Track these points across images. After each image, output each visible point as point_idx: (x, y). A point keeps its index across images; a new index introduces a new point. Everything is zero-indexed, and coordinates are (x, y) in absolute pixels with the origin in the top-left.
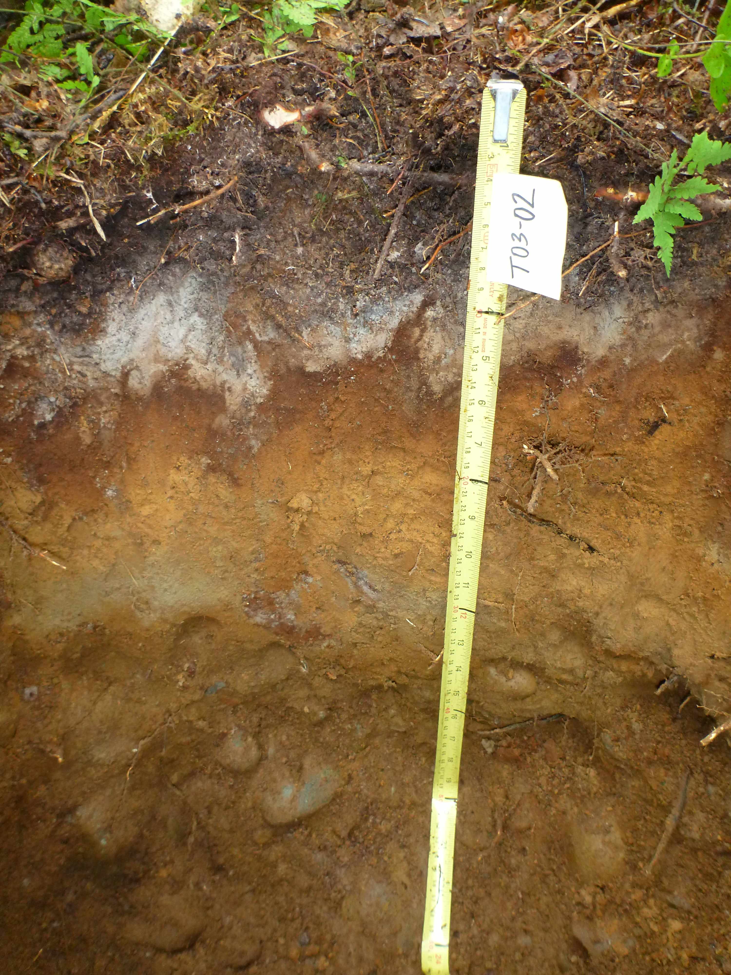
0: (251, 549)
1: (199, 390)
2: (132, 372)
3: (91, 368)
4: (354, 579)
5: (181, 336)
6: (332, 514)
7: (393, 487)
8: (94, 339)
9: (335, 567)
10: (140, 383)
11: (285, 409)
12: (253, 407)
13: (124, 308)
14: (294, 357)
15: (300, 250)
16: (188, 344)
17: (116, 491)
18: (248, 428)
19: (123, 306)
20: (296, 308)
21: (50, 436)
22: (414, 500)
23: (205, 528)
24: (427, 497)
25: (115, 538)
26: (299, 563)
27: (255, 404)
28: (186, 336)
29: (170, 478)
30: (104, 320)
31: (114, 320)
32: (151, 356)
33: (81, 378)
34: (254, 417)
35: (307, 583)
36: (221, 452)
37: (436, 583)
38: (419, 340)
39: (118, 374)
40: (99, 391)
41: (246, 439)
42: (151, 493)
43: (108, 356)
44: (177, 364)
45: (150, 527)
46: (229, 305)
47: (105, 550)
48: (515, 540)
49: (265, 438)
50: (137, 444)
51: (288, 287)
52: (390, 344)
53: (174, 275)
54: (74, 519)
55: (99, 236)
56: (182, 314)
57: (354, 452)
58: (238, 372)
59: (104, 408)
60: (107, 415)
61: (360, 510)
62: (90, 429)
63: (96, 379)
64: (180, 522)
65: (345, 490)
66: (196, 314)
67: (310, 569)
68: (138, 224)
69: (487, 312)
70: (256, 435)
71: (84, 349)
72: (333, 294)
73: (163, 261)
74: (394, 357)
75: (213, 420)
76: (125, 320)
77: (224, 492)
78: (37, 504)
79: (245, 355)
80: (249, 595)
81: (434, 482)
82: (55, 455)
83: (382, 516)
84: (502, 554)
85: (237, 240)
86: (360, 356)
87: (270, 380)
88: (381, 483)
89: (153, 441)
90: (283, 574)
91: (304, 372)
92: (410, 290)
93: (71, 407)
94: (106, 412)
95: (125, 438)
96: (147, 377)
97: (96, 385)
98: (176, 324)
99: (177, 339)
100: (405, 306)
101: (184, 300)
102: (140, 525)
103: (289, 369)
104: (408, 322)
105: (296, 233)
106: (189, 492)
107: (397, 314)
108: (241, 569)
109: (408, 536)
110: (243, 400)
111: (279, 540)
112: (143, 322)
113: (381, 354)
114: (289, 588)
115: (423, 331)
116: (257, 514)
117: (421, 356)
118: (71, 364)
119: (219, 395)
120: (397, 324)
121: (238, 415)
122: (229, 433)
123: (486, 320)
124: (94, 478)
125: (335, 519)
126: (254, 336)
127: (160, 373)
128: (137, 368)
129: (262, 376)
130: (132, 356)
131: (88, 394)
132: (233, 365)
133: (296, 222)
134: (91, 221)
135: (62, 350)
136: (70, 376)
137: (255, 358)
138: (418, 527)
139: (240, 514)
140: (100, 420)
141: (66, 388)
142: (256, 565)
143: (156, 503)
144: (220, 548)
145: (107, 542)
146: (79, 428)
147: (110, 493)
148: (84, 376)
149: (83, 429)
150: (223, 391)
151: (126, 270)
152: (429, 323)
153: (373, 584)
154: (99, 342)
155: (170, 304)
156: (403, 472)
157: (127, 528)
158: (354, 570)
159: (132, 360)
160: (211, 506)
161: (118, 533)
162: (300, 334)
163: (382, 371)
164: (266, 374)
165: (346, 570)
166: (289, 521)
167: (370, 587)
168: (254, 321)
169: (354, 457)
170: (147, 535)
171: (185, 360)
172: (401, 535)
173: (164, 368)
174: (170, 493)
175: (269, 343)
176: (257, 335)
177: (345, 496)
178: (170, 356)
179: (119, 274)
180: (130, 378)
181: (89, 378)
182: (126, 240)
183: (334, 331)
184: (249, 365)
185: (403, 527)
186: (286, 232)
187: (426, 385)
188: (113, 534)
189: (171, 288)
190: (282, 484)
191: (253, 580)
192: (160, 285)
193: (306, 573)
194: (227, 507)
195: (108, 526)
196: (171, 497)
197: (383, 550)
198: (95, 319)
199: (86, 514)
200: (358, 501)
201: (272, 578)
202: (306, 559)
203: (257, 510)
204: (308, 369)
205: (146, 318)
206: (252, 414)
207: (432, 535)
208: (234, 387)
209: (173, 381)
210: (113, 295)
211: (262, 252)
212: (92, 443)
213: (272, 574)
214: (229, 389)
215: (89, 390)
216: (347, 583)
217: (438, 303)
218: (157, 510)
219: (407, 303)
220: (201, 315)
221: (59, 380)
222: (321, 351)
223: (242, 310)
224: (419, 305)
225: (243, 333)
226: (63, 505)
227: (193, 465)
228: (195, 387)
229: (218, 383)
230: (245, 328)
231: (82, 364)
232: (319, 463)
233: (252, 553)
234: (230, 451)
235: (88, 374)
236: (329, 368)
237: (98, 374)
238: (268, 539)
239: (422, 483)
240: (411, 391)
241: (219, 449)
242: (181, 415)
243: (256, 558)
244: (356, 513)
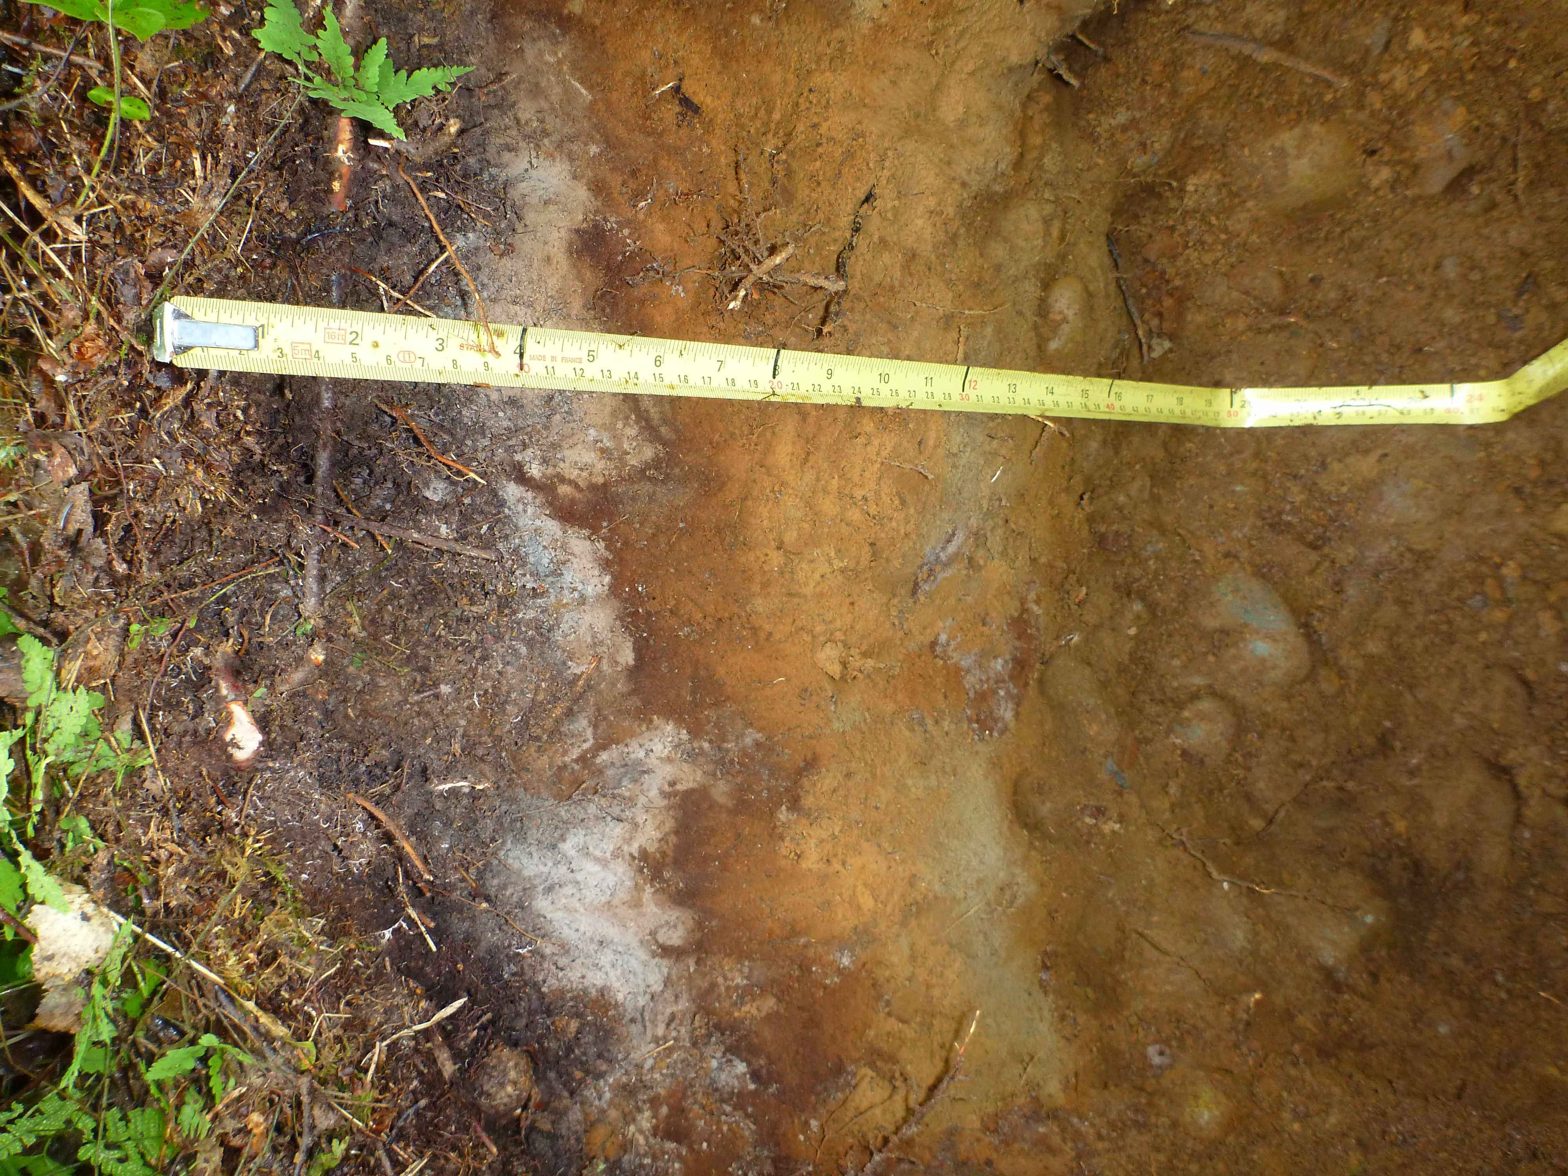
0: (907, 733)
1: (677, 833)
2: (661, 941)
3: (660, 1007)
4: (938, 568)
5: (597, 868)
6: (844, 609)
7: (799, 514)
8: (616, 1006)
9: (922, 599)
10: (675, 926)
11: (693, 693)
12: (696, 745)
13: (563, 961)
14: (614, 685)
15: (445, 689)
16: (608, 855)
17: (841, 950)
18: (728, 751)
19: (560, 964)
20: (539, 686)
21: (770, 1062)
22: (818, 480)
23: (883, 806)
24: (812, 459)
25: (912, 946)
26: (919, 656)
27: (690, 741)
28: (597, 860)
29: (814, 867)
30: (585, 991)
31: (583, 977)
32: (632, 913)
33: (677, 1021)
34: (710, 742)
35: (948, 644)
36: (769, 789)
37: (938, 438)
38: (577, 486)
39: (665, 962)
40: (694, 992)
41: (744, 752)
42: (841, 895)
43: (640, 982)
44: (641, 870)
45: (891, 893)
46: (545, 795)
47: (930, 963)
48: (868, 316)
49: (740, 723)
50: (769, 923)
51: (506, 702)
52: (586, 532)
53: (504, 887)
54: (889, 1014)
55: (460, 1011)
56: (563, 869)
57: (750, 579)
58: (645, 772)
59: (720, 980)
60: (729, 975)
61: (837, 564)
62: (754, 1000)
63: (677, 997)
64: (879, 846)
65: (808, 591)
66: (561, 846)
67: (928, 639)
68: (434, 949)
69: (522, 355)
70: (737, 738)
71: (633, 1020)
72: (513, 628)
73: (485, 905)
74: (605, 524)
75: (721, 806)
76: (582, 960)
77: (827, 781)
78: (874, 1074)
79: (618, 764)
80: (974, 730)
81: (789, 448)
82: (797, 1052)
83: (845, 530)
84: (889, 335)
85: (447, 786)
86: (607, 579)
87: (651, 721)
88: (795, 534)
89: (761, 899)
90: (939, 680)
91: (636, 666)
92: (502, 504)
93: (723, 1034)
94: (725, 978)
95: (761, 943)
96: (666, 917)
97: (685, 996)
98: (579, 877)
99: (602, 875)
100: (525, 511)
101: (542, 868)
102: (889, 909)
103: (633, 692)
104: (551, 504)
105: (417, 698)
106: (834, 836)
107: (538, 523)
108: (938, 747)
109: (872, 485)
110: (686, 761)
111: (890, 690)
112: (582, 929)
113: (601, 545)
114: (958, 669)
115: (563, 480)
116: (855, 727)
117: (601, 480)
118: (656, 1040)
119: (682, 799)
120: (554, 523)
121: (710, 768)
122: (739, 780)
124: (825, 987)
125: (852, 604)
126: (587, 751)
127: (657, 896)
128: (653, 933)
129: (647, 735)
130: (635, 944)
131: (700, 1008)
132: (636, 781)
133: (400, 698)
134: (438, 1024)
135: (635, 1056)
136: (675, 1039)
137: (621, 747)
138: (858, 470)
139: (858, 754)
140: (737, 987)
141: (695, 1044)
142: (930, 722)
143: (855, 886)
144: (909, 782)
145: (919, 960)
146: (753, 1018)
147: (846, 961)
148: (672, 1018)
149: (754, 1012)
150: (675, 794)
151: (505, 965)
152: (550, 471)
153: (944, 537)
154: (620, 997)
155: (549, 889)
156: (777, 501)
157: (895, 929)
158: (925, 568)
159: (641, 942)
160: (850, 800)
161: (904, 943)
162: (577, 677)
163: (626, 543)
164: (644, 728)
165: (925, 581)
166: (860, 675)
167: (949, 541)
168: (565, 753)
169: (758, 579)
170: (903, 896)
171: (633, 858)
172: (870, 496)
173: (649, 890)
174: (837, 866)
175: (596, 727)
176: (586, 746)
177: (818, 590)
178: (629, 883)
179: (514, 974)
180: (669, 943)
181: (675, 1009)
182: (460, 966)
183: (571, 623)
184: (632, 756)
185: (859, 493)
186: (419, 714)
187: (643, 471)
188: (906, 951)
189: (524, 889)
190: (806, 690)
191: (953, 727)
192: (522, 908)
193: (934, 644)
194: (848, 775)
195: (895, 959)
196: (844, 863)
197: (894, 524)
198: (585, 1007)
199: (879, 997)
200: (824, 568)
201: (946, 697)
202: (912, 646)
203: (848, 728)
204: (631, 662)
205: (574, 926)
206: (706, 745)
207: (869, 448)
208: (669, 778)
209: (666, 875)
210: (544, 981)
211: (457, 748)
212: (775, 996)
213: (940, 697)
214: (672, 784)
215: (694, 1009)
216: (946, 579)
217: (518, 457)
218: (865, 885)
219: (520, 507)
220: (563, 838)
221: (683, 1056)
222: (602, 643)
223: (549, 773)
224: (522, 488)
225: (584, 768)
226: (871, 1033)
227: (792, 833)
228: (673, 839)
229: (665, 802)
230: (576, 767)
231: (654, 1023)
232: (770, 634)
233: (912, 730)
234: (765, 777)
235: (669, 1011)
236: (627, 628)
237: (669, 995)
238: (890, 707)
239: (792, 467)
240: (654, 493)
241: (765, 794)
242: (718, 858)
243: (920, 724)
244: (843, 571)
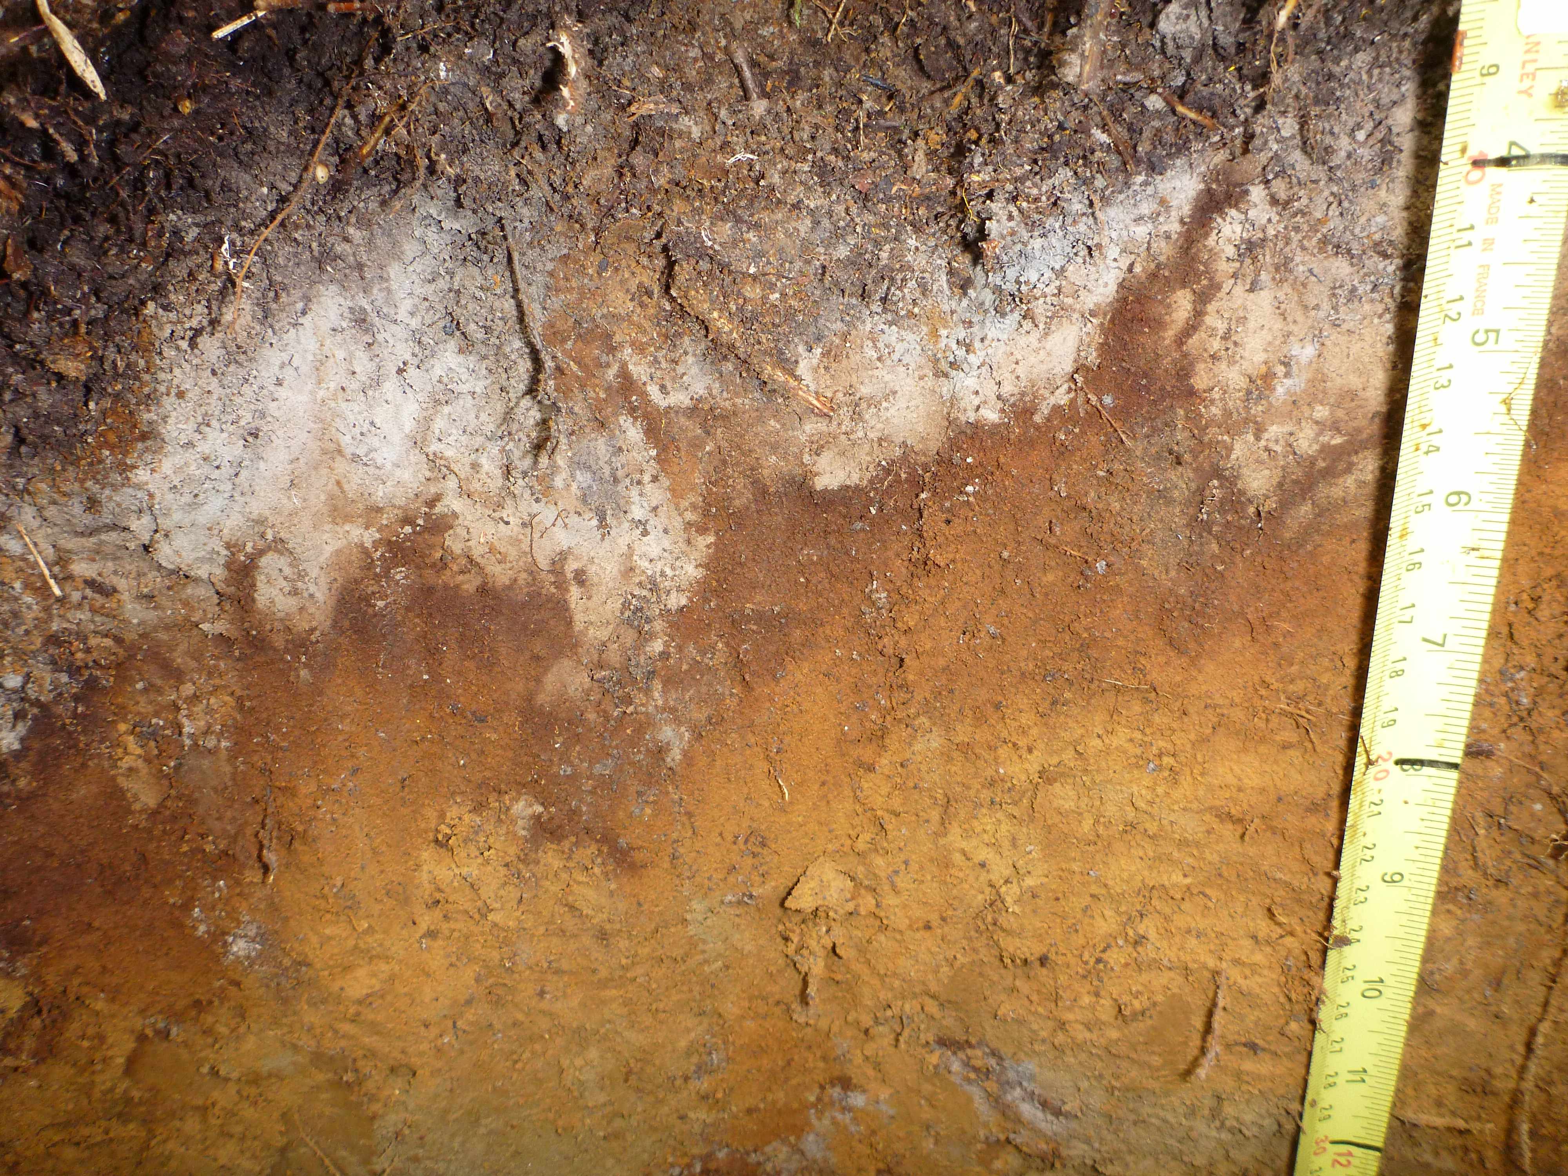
0: (683, 1044)
1: (483, 590)
2: (263, 561)
3: (130, 566)
4: (992, 1086)
5: (409, 426)
6: (918, 913)
7: (1111, 810)
8: (124, 468)
9: (934, 1059)
10: (295, 592)
11: (760, 617)
12: (659, 625)
13: (210, 346)
14: (774, 448)
15: (759, 107)
16: (434, 447)
17: (262, 937)
18: (647, 691)
19: (204, 341)
20: (772, 287)
21: (25, 800)
22: (1183, 843)
23: (544, 1005)
24: (1228, 831)
25: (277, 1075)
26: (824, 1058)
27: (665, 613)
28: (425, 423)
29: (424, 876)
30: (150, 399)
31: (181, 395)
32: (318, 499)
33: (99, 600)
34: (665, 655)
35: (845, 1109)
36: (573, 778)
37: (1259, 1078)
38: (1190, 329)
39: (219, 573)
40: (163, 636)
41: (644, 725)
42: (370, 930)
43: (177, 516)
44: (408, 520)
45: (375, 1028)
46: (556, 302)
47: (248, 1113)
48: (1521, 927)
49: (700, 715)
50: (307, 788)
51: (738, 220)
52: (1093, 358)
53: (365, 223)
54: (142, 1038)
56: (404, 351)
57: (980, 719)
58: (602, 519)
59: (188, 689)
60: (198, 709)
61: (1011, 893)
62: (148, 760)
63: (150, 597)
64: (469, 1002)
65: (955, 838)
66: (452, 345)
67: (858, 1068)
68: (219, 34)
69: (1503, 162)
70: (673, 710)
71: (92, 504)
72: (886, 226)
73: (321, 174)
74: (1108, 400)
75: (538, 680)
76: (217, 391)
77: (590, 893)
78: (12, 1013)
79: (618, 462)
80: (689, 1166)
81: (1253, 780)
82: (49, 855)
83: (1077, 903)
84: (1477, 973)
85: (566, 49)
86: (991, 415)
87: (703, 530)
88: (1069, 805)
89: (355, 771)
90: (780, 1096)
91: (811, 493)
92: (1154, 168)
93: (76, 698)
94: (195, 698)
95: (267, 771)
96: (314, 573)
97: (151, 616)
98: (391, 386)
99: (396, 438)
100: (1139, 219)
101: (406, 306)
102: (347, 1028)
103: (761, 492)
104: (1153, 276)
105: (740, 58)
106: (485, 911)
107: (1113, 252)
108: (661, 1102)
109: (1170, 954)
110: (626, 605)
111: (762, 1008)
112: (282, 393)
113: (1062, 397)
114: (800, 1130)
115: (1203, 299)
116: (693, 943)
117: (1200, 381)
118: (62, 559)
119: (550, 598)
120: (1112, 288)
121: (614, 656)
122: (591, 716)
123: (1496, 189)
124: (187, 907)
125: (928, 927)
126: (644, 395)
127: (356, 555)
128: (279, 545)
129: (677, 523)
130: (257, 508)
131: (132, 650)
132: (584, 499)
133: (738, 25)
135: (27, 516)
136: (61, 600)
137: (652, 468)
138: (1202, 923)
139: (644, 951)
140: (179, 728)
141: (53, 640)
142: (704, 1084)
143: (387, 959)
144: (593, 1053)
145: (253, 1091)
146: (114, 762)
147: (239, 947)
148: (108, 592)
149: (126, 762)
150: (561, 585)
151: (200, 218)
152: (1223, 268)
153: (1052, 1096)
154: (141, 475)
155: (361, 320)
156: (1139, 763)
157: (307, 1043)
158: (993, 1062)
159: (260, 521)
160: (555, 940)
161: (284, 1061)
162: (789, 366)
163: (1063, 452)
164: (690, 516)
165: (966, 1064)
166: (791, 949)
167: (1044, 1105)
168: (640, 349)
169: (982, 735)
170: (371, 1054)
171: (432, 503)
172: (1148, 952)
173: (369, 537)
174: (426, 921)
175: (693, 411)
176: (653, 390)
177: (957, 858)
178: (380, 494)
179: (176, 233)
180: (261, 580)
181: (125, 597)
182: (187, 107)
183: (900, 348)
184: (634, 492)
185: (1148, 927)
186: (708, 57)
187: (1217, 473)
188: (267, 1065)
189: (360, 267)
190: (763, 845)
191: (697, 1128)
192: (320, 263)
193: (846, 1084)
194: (603, 936)
195: (250, 1043)
196: (431, 934)
197: (1086, 1000)
198: (117, 397)
199: (176, 1016)
200: (1000, 869)
201: (749, 1111)
202: (843, 1043)
203: (692, 930)
204: (821, 483)
205: (288, 374)
206: (657, 646)
207: (1247, 943)
208: (592, 569)
209: (399, 574)
210: (166, 308)
211: (645, 107)
212: (162, 805)
213: (750, 1102)
214: (580, 577)
215: (130, 636)
216: (970, 1100)
217: (1257, 193)
218: (392, 978)
219: (1146, 208)
220: (467, 345)
221: (29, 616)
222: (857, 416)
223: (598, 314)
224: (1187, 210)
225: (608, 389)
226: (100, 1004)
227: (489, 827)
228: (469, 584)
229: (544, 563)
230: (611, 373)
231: (96, 554)
232: (871, 768)
233: (688, 1054)
234: (598, 769)
235: (122, 584)
236: (888, 472)
237: (153, 581)
238: (731, 1008)
239: (1210, 788)
240: (1170, 501)
241: (566, 770)
242: (437, 678)
243: (699, 1067)
244: (996, 903)
